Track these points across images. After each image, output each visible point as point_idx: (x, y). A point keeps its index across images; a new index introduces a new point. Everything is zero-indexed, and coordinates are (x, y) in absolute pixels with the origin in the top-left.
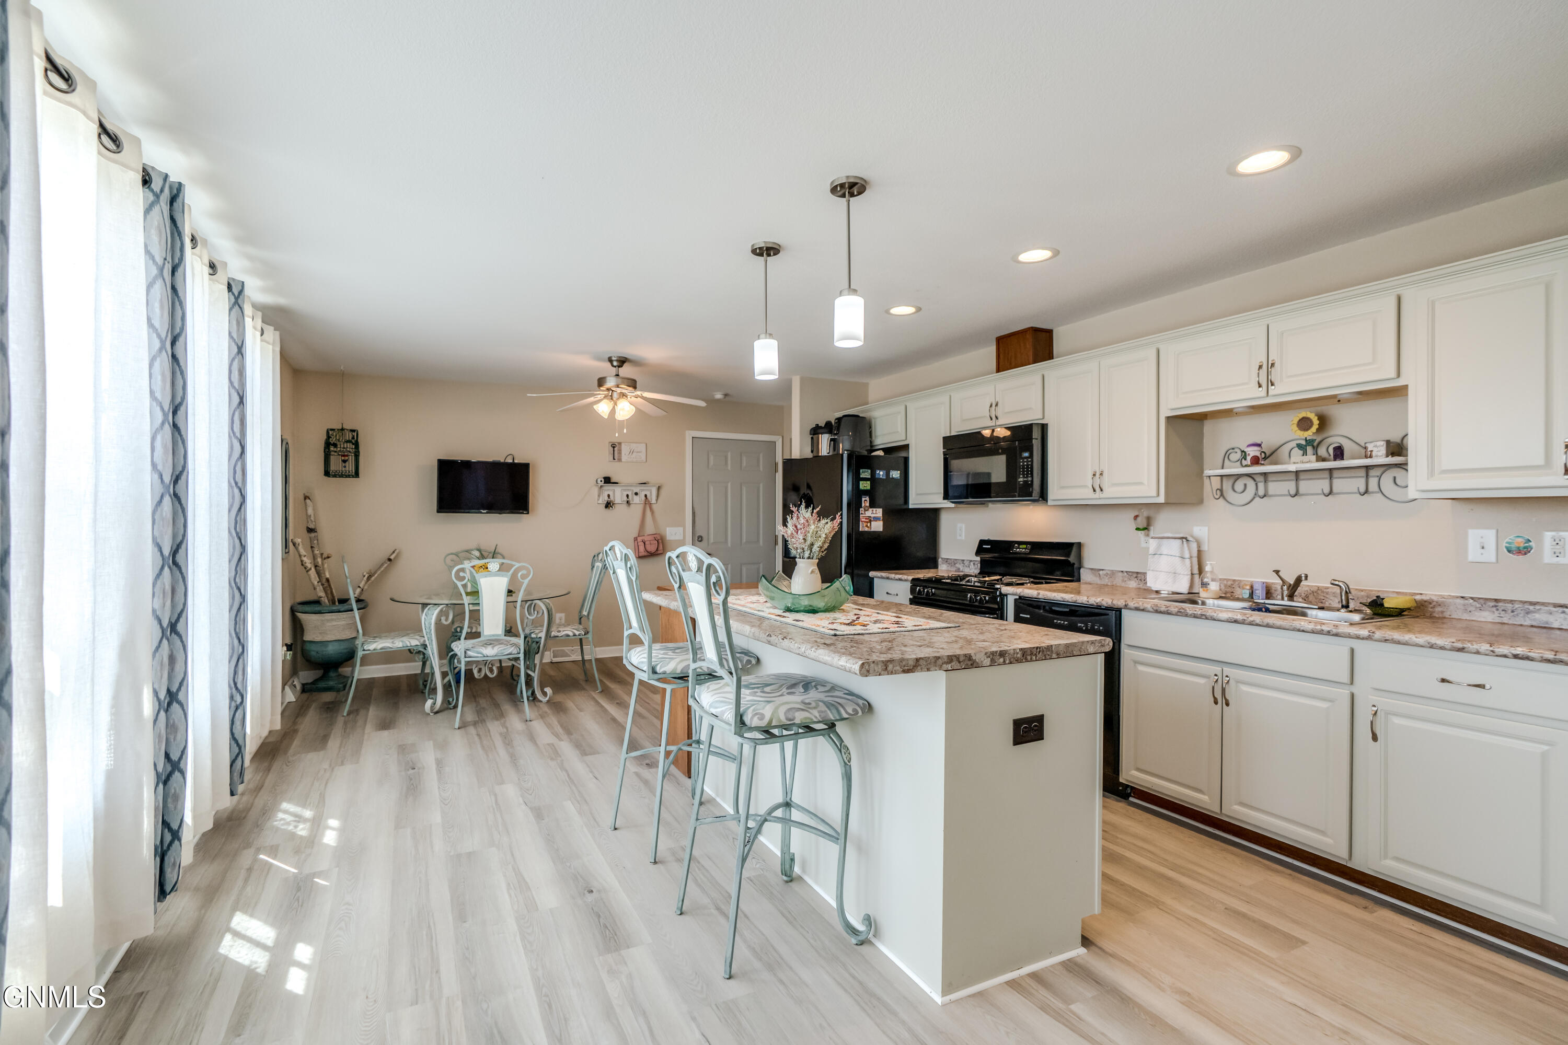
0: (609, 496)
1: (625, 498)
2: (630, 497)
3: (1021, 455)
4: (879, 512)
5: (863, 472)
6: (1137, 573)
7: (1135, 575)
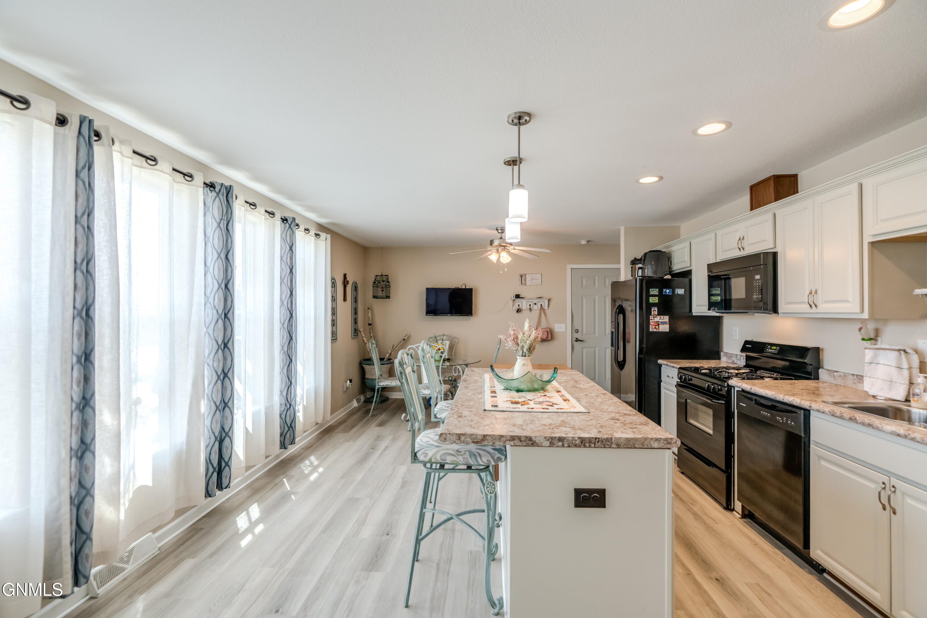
0: (519, 305)
1: (529, 307)
2: (532, 306)
3: (754, 277)
4: (666, 319)
5: (652, 291)
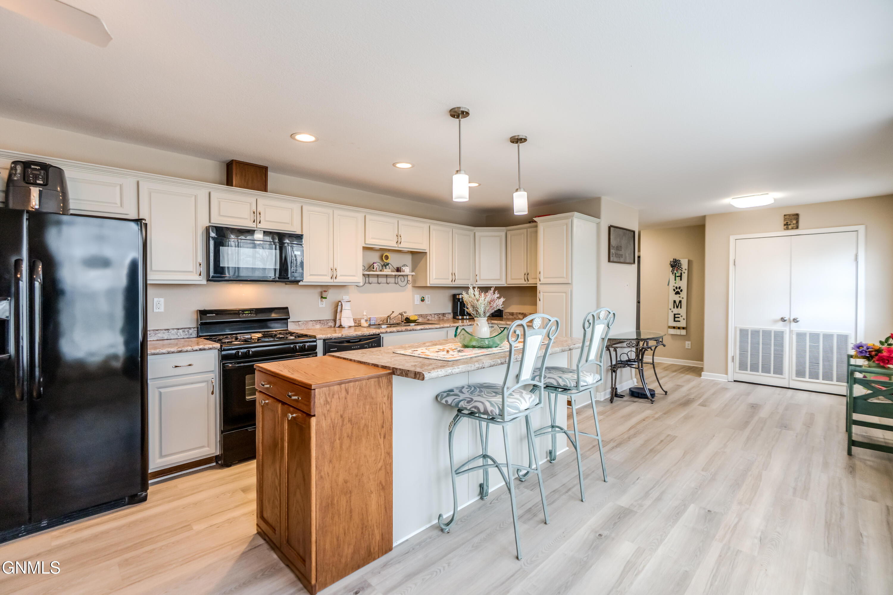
3: (293, 253)
6: (320, 320)
7: (319, 322)
